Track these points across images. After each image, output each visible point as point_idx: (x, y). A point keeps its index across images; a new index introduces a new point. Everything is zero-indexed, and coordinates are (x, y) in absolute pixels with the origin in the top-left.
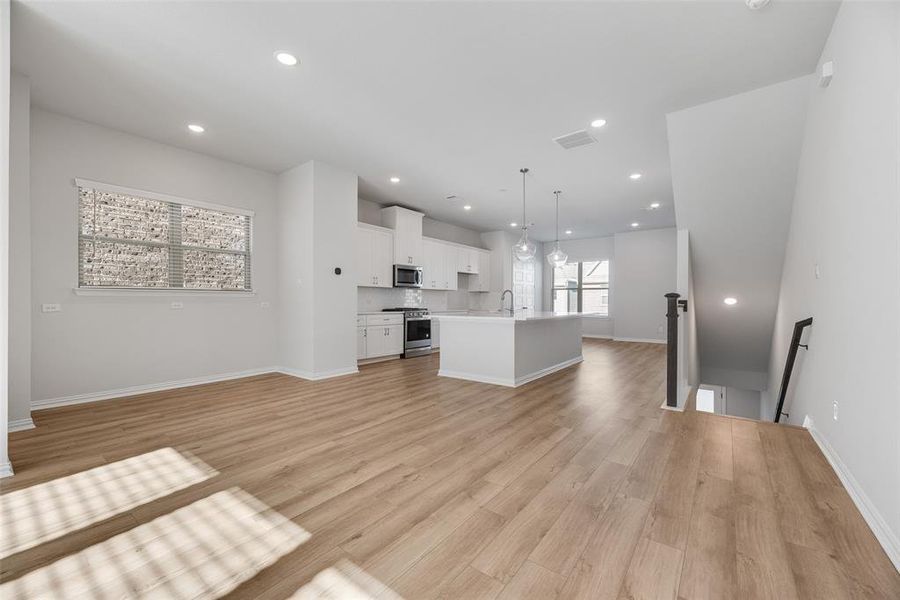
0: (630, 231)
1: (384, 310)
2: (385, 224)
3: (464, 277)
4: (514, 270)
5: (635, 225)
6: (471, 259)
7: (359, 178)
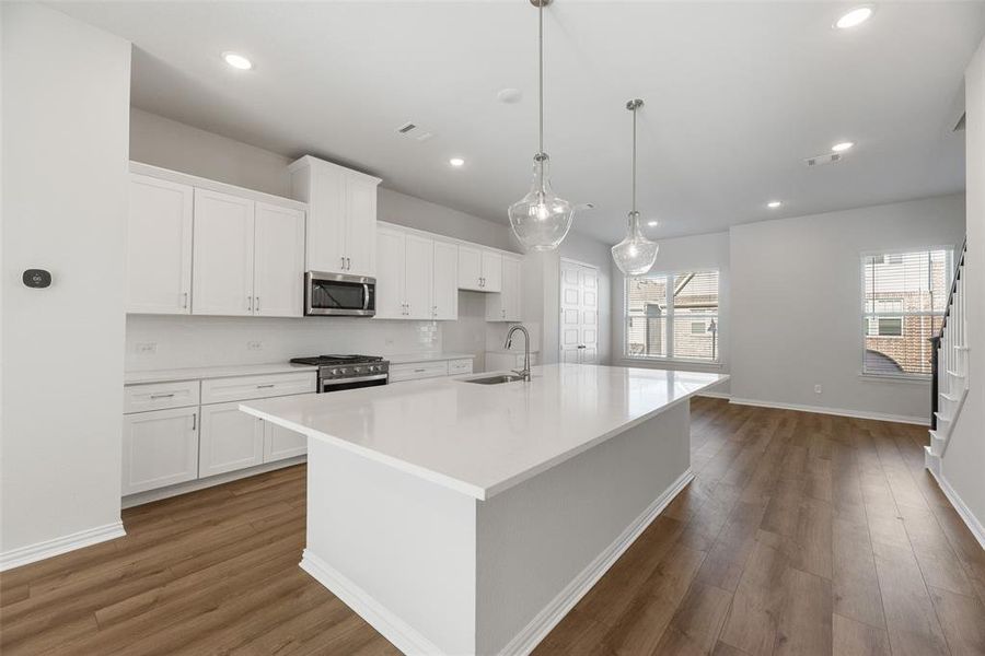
0: (765, 219)
1: (295, 361)
2: (293, 191)
3: (472, 299)
4: (564, 286)
5: (774, 205)
6: (487, 267)
7: (134, 48)
